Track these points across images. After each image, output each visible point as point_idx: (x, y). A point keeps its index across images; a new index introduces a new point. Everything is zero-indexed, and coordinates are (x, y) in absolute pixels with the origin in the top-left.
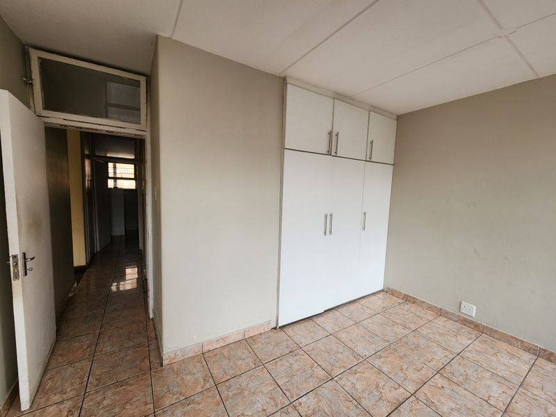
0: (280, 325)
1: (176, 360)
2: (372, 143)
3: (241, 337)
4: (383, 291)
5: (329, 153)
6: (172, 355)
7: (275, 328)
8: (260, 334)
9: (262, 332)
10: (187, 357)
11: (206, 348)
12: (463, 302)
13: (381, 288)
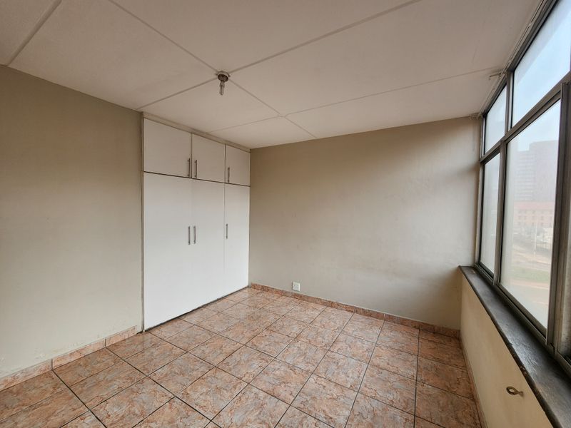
0: (146, 328)
1: (15, 383)
2: (229, 169)
3: (101, 347)
4: (248, 287)
5: (189, 177)
6: (10, 379)
7: (141, 332)
8: (125, 340)
9: (127, 337)
10: (30, 377)
11: (56, 364)
12: (294, 283)
13: (247, 284)
